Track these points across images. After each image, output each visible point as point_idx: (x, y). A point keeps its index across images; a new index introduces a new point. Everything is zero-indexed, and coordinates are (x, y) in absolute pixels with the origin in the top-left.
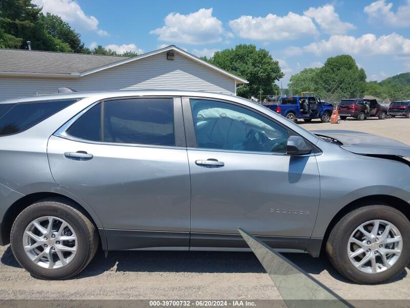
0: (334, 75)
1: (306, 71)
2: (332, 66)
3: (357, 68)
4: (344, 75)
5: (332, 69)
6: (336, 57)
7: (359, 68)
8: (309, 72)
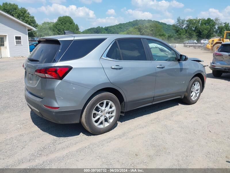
0: (63, 27)
1: (45, 23)
2: (61, 22)
3: (74, 24)
4: (68, 27)
5: (62, 23)
6: (63, 17)
7: (75, 24)
8: (47, 24)
